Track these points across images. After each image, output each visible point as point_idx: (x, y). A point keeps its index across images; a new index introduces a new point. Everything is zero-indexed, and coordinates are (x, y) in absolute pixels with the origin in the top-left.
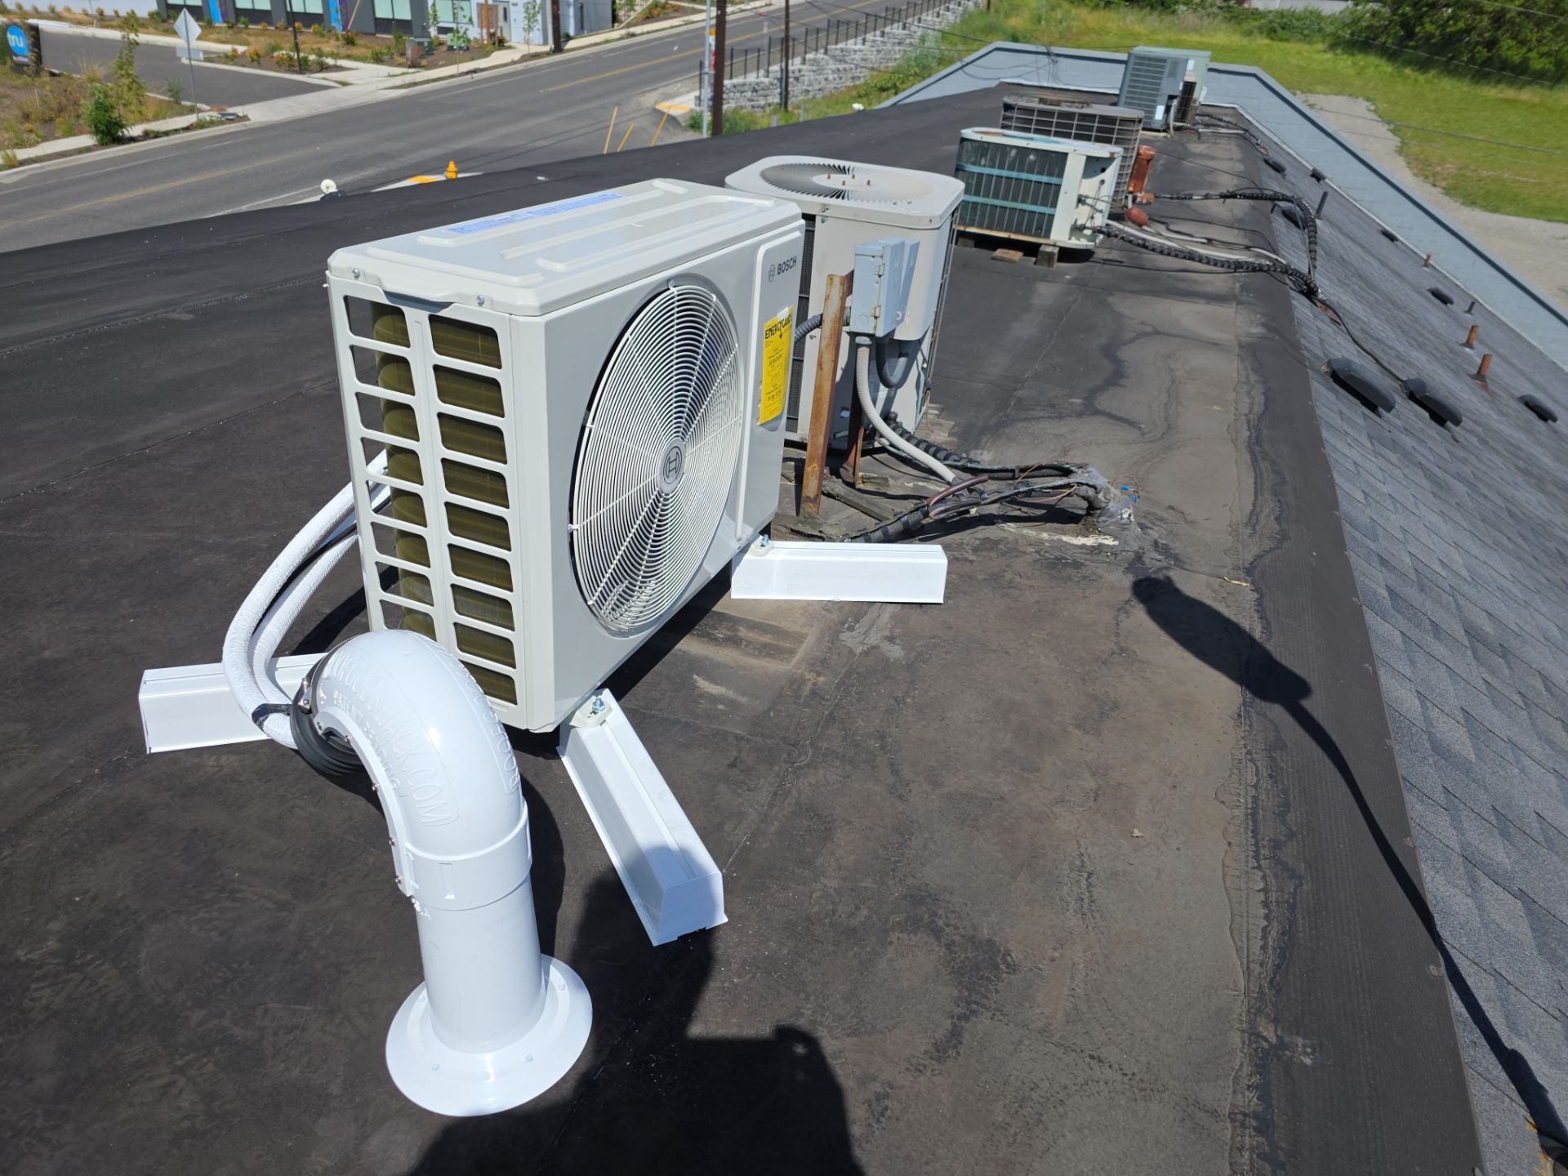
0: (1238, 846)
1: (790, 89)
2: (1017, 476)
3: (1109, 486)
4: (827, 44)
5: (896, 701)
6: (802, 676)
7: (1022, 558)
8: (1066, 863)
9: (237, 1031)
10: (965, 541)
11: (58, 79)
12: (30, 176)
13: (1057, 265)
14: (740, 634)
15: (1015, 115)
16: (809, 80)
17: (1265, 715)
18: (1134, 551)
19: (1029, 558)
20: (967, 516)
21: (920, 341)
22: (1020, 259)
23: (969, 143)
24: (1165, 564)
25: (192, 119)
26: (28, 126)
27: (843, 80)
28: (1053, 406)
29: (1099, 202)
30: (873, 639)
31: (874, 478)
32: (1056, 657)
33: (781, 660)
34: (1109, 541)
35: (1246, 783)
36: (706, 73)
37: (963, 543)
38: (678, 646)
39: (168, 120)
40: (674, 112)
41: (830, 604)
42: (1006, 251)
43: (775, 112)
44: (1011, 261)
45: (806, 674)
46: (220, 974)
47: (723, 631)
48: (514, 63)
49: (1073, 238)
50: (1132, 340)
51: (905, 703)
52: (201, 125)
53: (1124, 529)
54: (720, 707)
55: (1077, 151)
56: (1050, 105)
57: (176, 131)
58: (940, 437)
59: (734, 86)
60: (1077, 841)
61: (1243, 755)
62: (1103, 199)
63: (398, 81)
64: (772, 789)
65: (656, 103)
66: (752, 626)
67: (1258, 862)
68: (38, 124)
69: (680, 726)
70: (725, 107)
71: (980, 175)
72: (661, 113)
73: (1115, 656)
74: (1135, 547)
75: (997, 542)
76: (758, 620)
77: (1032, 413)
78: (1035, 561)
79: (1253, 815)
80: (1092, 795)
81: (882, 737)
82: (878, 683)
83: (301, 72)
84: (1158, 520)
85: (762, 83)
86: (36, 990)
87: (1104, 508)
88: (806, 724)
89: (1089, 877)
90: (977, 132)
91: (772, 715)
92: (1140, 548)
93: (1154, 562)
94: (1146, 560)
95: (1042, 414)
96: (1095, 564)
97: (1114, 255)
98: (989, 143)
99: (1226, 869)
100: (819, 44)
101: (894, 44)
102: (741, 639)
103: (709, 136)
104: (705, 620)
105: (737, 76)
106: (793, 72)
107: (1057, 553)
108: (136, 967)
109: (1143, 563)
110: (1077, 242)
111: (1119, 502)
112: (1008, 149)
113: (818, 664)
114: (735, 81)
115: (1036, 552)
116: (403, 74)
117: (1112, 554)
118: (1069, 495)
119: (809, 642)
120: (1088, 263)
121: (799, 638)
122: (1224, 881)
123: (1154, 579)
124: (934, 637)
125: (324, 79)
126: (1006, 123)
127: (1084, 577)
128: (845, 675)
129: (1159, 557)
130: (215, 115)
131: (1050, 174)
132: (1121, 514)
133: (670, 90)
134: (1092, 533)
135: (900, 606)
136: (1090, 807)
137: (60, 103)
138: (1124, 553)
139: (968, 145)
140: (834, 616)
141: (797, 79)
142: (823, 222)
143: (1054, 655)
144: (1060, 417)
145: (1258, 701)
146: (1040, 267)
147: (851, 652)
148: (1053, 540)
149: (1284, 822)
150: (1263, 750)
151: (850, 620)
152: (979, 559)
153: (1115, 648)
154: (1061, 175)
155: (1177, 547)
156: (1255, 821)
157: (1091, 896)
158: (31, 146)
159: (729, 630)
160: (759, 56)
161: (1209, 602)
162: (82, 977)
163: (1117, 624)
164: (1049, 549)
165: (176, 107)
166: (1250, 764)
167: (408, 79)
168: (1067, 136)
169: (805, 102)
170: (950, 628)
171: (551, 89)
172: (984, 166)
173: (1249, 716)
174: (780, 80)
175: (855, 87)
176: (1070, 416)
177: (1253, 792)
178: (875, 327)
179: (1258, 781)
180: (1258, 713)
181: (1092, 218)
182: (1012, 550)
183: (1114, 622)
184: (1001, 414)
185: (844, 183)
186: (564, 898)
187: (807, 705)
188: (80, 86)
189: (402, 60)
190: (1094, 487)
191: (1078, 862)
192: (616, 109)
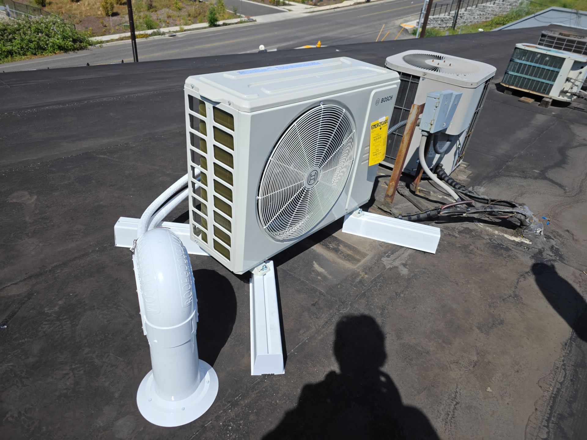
0: (541, 412)
1: (457, 21)
2: (489, 203)
3: (533, 216)
4: (478, 3)
5: (396, 294)
6: (359, 272)
7: (481, 241)
8: (447, 394)
9: (96, 360)
10: (457, 227)
11: (201, 3)
12: (187, 35)
13: (550, 107)
14: (340, 248)
15: (546, 39)
16: (466, 18)
17: (580, 347)
18: (539, 249)
19: (485, 241)
20: (461, 216)
21: (459, 136)
22: (532, 102)
23: (519, 50)
24: (554, 258)
25: (238, 20)
26: (189, 18)
27: (481, 19)
28: (524, 172)
29: (577, 82)
30: (397, 263)
31: (424, 191)
32: (480, 291)
33: (353, 263)
34: (527, 242)
35: (557, 380)
36: (423, 13)
37: (455, 228)
38: (312, 247)
39: (231, 20)
40: (407, 27)
41: (383, 244)
42: (526, 98)
43: (449, 30)
44: (527, 103)
45: (361, 272)
46: (101, 337)
47: (333, 245)
48: (351, 5)
49: (561, 96)
50: (576, 147)
51: (400, 296)
52: (241, 22)
53: (536, 238)
54: (319, 278)
55: (570, 57)
56: (564, 36)
57: (233, 24)
58: (462, 178)
59: (434, 19)
60: (457, 385)
61: (560, 365)
62: (580, 80)
63: (308, 10)
64: (326, 320)
65: (401, 23)
66: (346, 245)
67: (548, 424)
68: (192, 18)
69: (299, 282)
70: (428, 27)
71: (521, 64)
72: (402, 27)
73: (510, 298)
74: (540, 247)
75: (471, 231)
76: (350, 244)
77: (512, 173)
78: (487, 243)
79: (554, 398)
80: (473, 364)
81: (383, 309)
82: (391, 284)
83: (277, 5)
84: (558, 235)
85: (446, 18)
86: (45, 324)
87: (528, 226)
88: (352, 294)
89: (456, 405)
90: (524, 45)
91: (339, 287)
92: (542, 248)
93: (548, 256)
94: (544, 254)
95: (517, 175)
96: (516, 251)
97: (581, 106)
98: (528, 51)
99: (529, 422)
100: (474, 3)
101: (507, 5)
102: (339, 250)
103: (419, 37)
104: (327, 239)
105: (436, 15)
106: (460, 14)
107: (499, 242)
108: (77, 325)
109: (542, 256)
110: (562, 98)
111: (536, 225)
112: (537, 54)
113: (368, 269)
114: (435, 17)
115: (489, 239)
116: (311, 8)
117: (527, 248)
118: (511, 217)
119: (367, 258)
120: (566, 108)
121: (364, 255)
122: (526, 428)
123: (545, 265)
124: (425, 269)
125: (284, 8)
126: (541, 42)
127: (509, 256)
128: (378, 277)
129: (552, 254)
130: (246, 19)
131: (555, 67)
132: (536, 230)
133: (407, 19)
134: (519, 236)
135: (414, 251)
136: (470, 369)
137: (200, 11)
138: (533, 249)
139: (518, 51)
140: (383, 249)
141: (461, 17)
142: (423, 80)
143: (480, 290)
144: (525, 178)
145: (579, 339)
146: (541, 107)
147: (384, 267)
148: (499, 235)
149: (570, 407)
150: (572, 365)
151: (389, 252)
152: (460, 237)
153: (512, 294)
154: (560, 67)
155: (563, 251)
156: (554, 402)
157: (454, 415)
158: (189, 25)
159: (336, 245)
160: (447, 7)
161: (571, 282)
162: (60, 324)
163: (518, 282)
164: (496, 239)
165: (235, 15)
166: (562, 371)
167: (312, 10)
168: (569, 50)
169: (462, 26)
170: (434, 266)
171: (362, 16)
172: (524, 60)
173: (571, 346)
174: (454, 17)
175: (486, 22)
176: (531, 178)
177: (558, 386)
178: (430, 129)
179: (564, 381)
180: (576, 345)
181: (572, 88)
182: (478, 236)
183: (516, 281)
184: (496, 172)
185: (438, 64)
186: (227, 343)
187: (356, 286)
188: (207, 6)
189: (311, 3)
190: (525, 216)
191: (453, 395)
192: (384, 25)
